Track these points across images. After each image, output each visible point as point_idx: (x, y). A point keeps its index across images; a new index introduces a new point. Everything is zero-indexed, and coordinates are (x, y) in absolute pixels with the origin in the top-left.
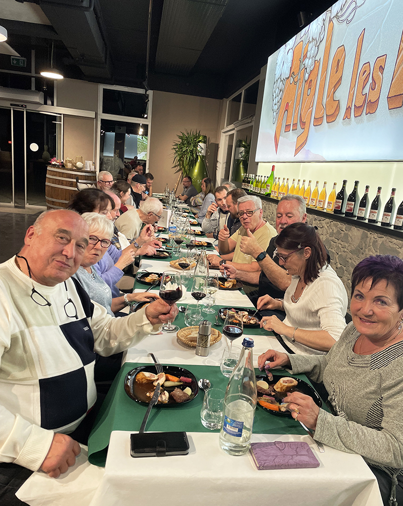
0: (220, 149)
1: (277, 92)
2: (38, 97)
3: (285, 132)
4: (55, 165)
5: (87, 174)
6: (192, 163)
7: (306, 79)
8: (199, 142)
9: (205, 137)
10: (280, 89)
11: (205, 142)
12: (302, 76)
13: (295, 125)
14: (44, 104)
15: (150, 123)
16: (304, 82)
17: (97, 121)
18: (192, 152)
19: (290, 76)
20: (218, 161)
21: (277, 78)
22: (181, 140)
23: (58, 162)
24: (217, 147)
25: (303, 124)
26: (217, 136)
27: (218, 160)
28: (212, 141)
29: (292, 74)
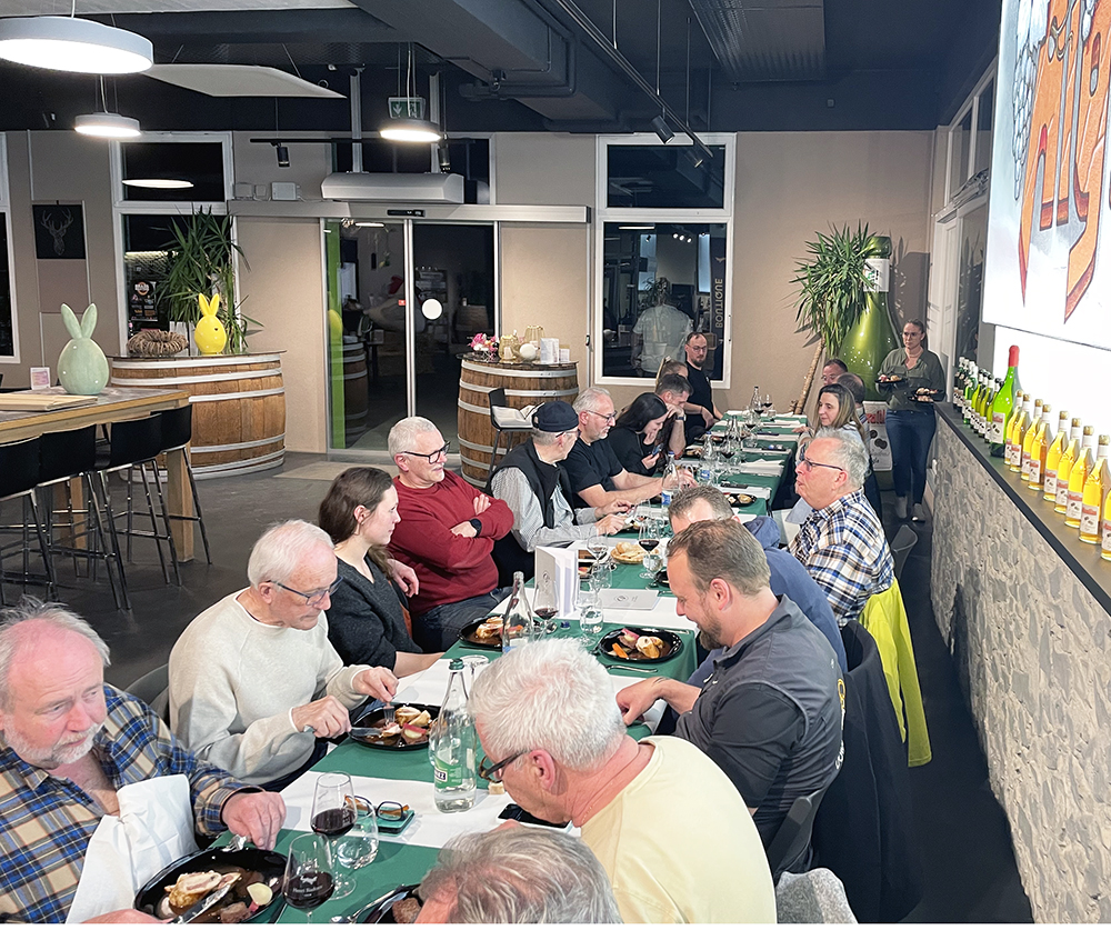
0: (933, 269)
1: (1021, 94)
2: (441, 189)
3: (1042, 229)
4: (481, 353)
5: (545, 374)
6: (850, 316)
7: (1085, 35)
8: (868, 254)
9: (884, 240)
10: (1027, 81)
11: (883, 255)
12: (1075, 27)
13: (1063, 203)
14: (466, 203)
15: (732, 219)
16: (1081, 47)
17: (594, 228)
18: (846, 286)
19: (1049, 33)
20: (928, 304)
21: (1020, 48)
22: (815, 257)
23: (486, 346)
24: (924, 262)
25: (1083, 199)
26: (925, 232)
27: (931, 300)
28: (912, 247)
29: (1052, 23)
